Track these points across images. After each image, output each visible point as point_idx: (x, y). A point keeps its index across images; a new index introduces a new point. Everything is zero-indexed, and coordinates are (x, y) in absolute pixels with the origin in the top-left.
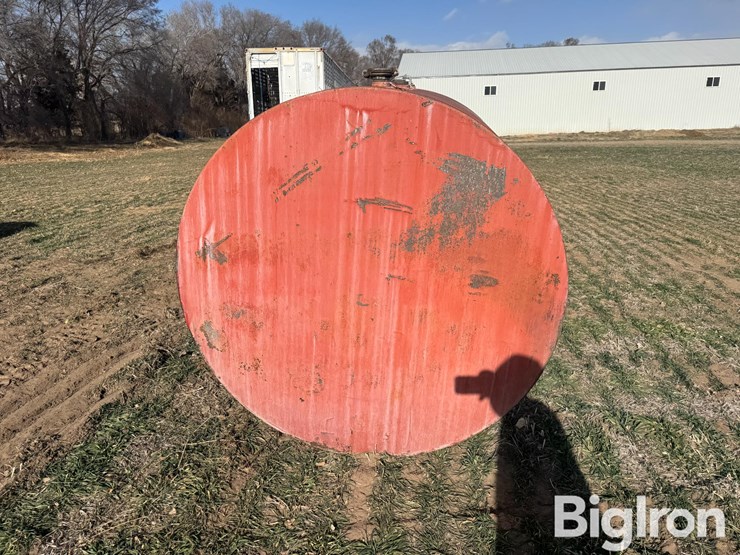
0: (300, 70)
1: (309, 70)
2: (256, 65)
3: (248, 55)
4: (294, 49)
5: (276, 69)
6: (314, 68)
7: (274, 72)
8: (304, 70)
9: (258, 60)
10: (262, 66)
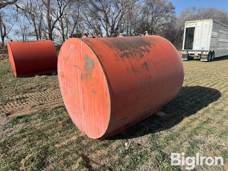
0: (203, 27)
1: (206, 27)
2: (188, 27)
3: (186, 23)
4: (202, 20)
5: (195, 27)
6: (208, 26)
7: (194, 28)
8: (204, 27)
9: (188, 25)
10: (190, 27)
